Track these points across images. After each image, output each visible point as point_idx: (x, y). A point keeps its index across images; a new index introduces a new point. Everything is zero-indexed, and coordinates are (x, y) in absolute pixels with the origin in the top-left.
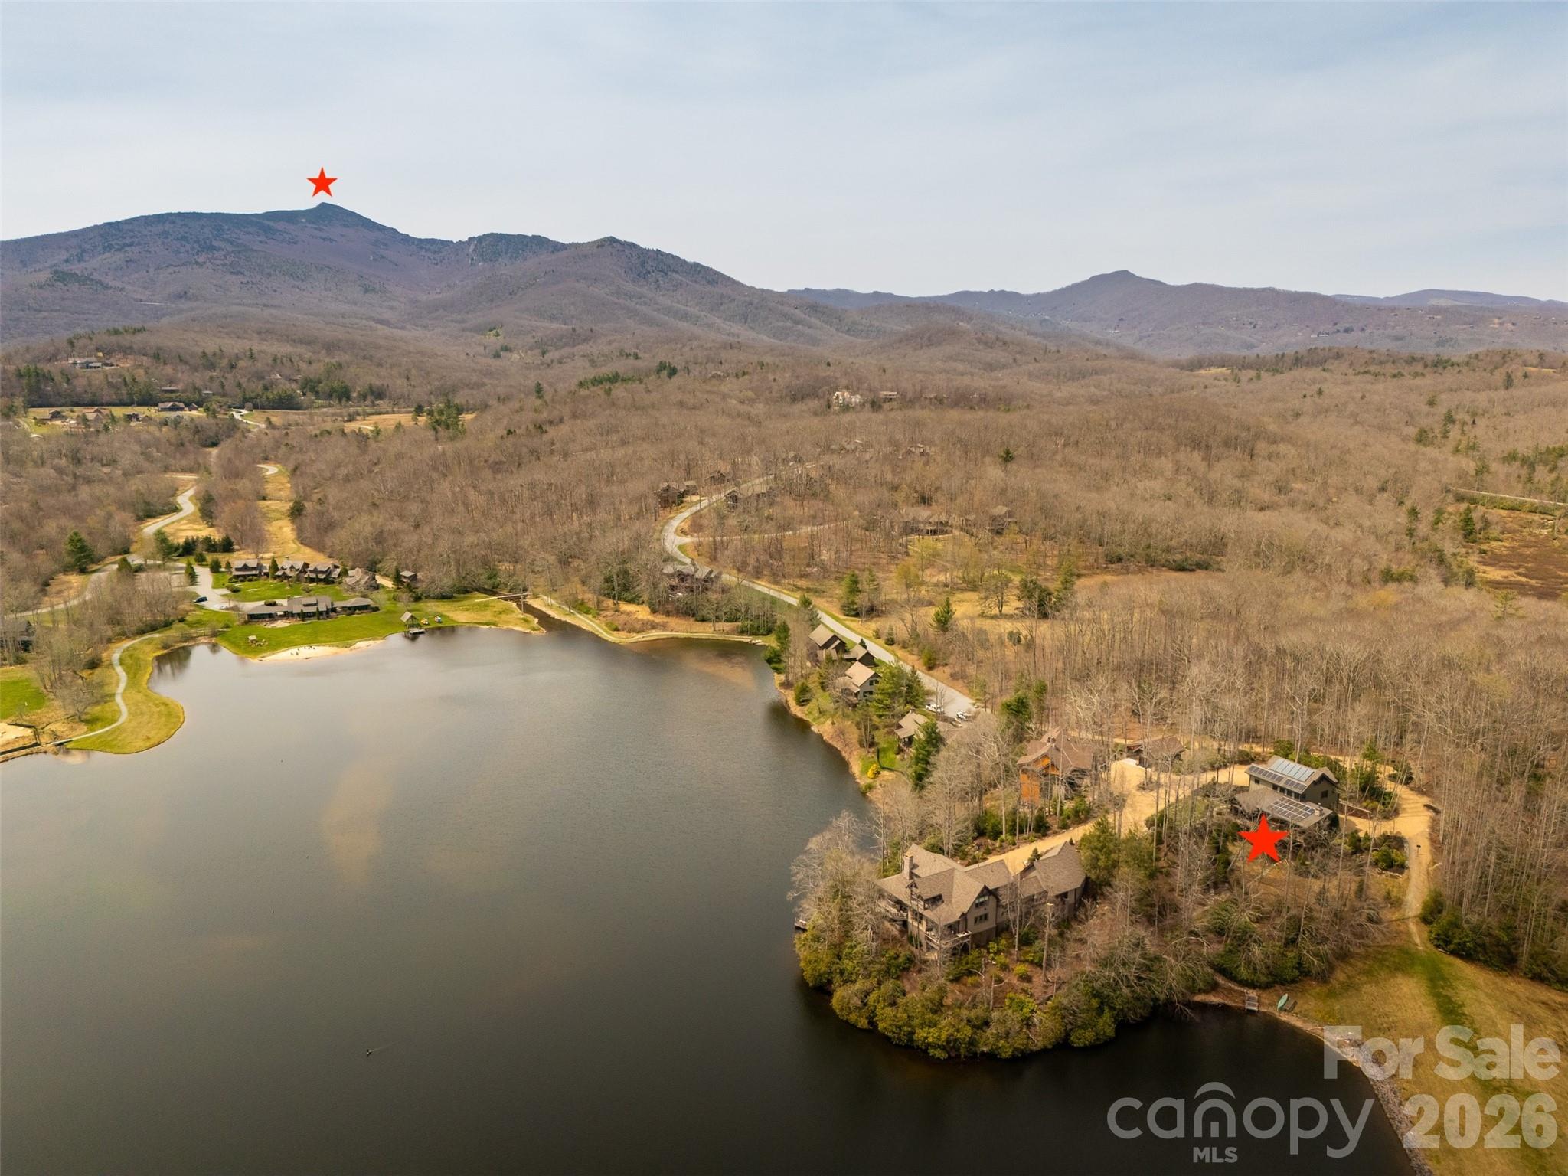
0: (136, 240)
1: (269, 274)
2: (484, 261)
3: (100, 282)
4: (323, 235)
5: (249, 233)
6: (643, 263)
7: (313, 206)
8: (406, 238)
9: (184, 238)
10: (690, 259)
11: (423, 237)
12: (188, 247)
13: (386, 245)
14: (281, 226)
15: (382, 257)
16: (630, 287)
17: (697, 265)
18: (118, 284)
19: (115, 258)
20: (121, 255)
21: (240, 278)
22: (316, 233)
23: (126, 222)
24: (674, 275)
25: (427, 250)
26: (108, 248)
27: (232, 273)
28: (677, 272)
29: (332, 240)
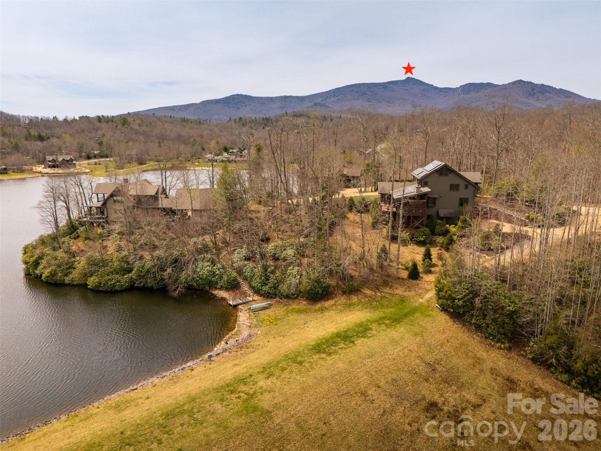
0: (343, 93)
1: (380, 102)
2: (464, 94)
3: (327, 106)
4: (405, 88)
5: (379, 89)
6: (533, 90)
7: (404, 79)
8: (436, 88)
9: (358, 92)
10: (558, 87)
11: (442, 87)
12: (358, 94)
13: (427, 90)
14: (391, 86)
15: (425, 95)
16: (524, 100)
17: (561, 89)
18: (332, 107)
19: (334, 99)
20: (337, 98)
21: (370, 103)
22: (404, 88)
23: (342, 87)
24: (548, 94)
25: (443, 92)
26: (334, 96)
27: (368, 101)
28: (550, 93)
29: (407, 90)
